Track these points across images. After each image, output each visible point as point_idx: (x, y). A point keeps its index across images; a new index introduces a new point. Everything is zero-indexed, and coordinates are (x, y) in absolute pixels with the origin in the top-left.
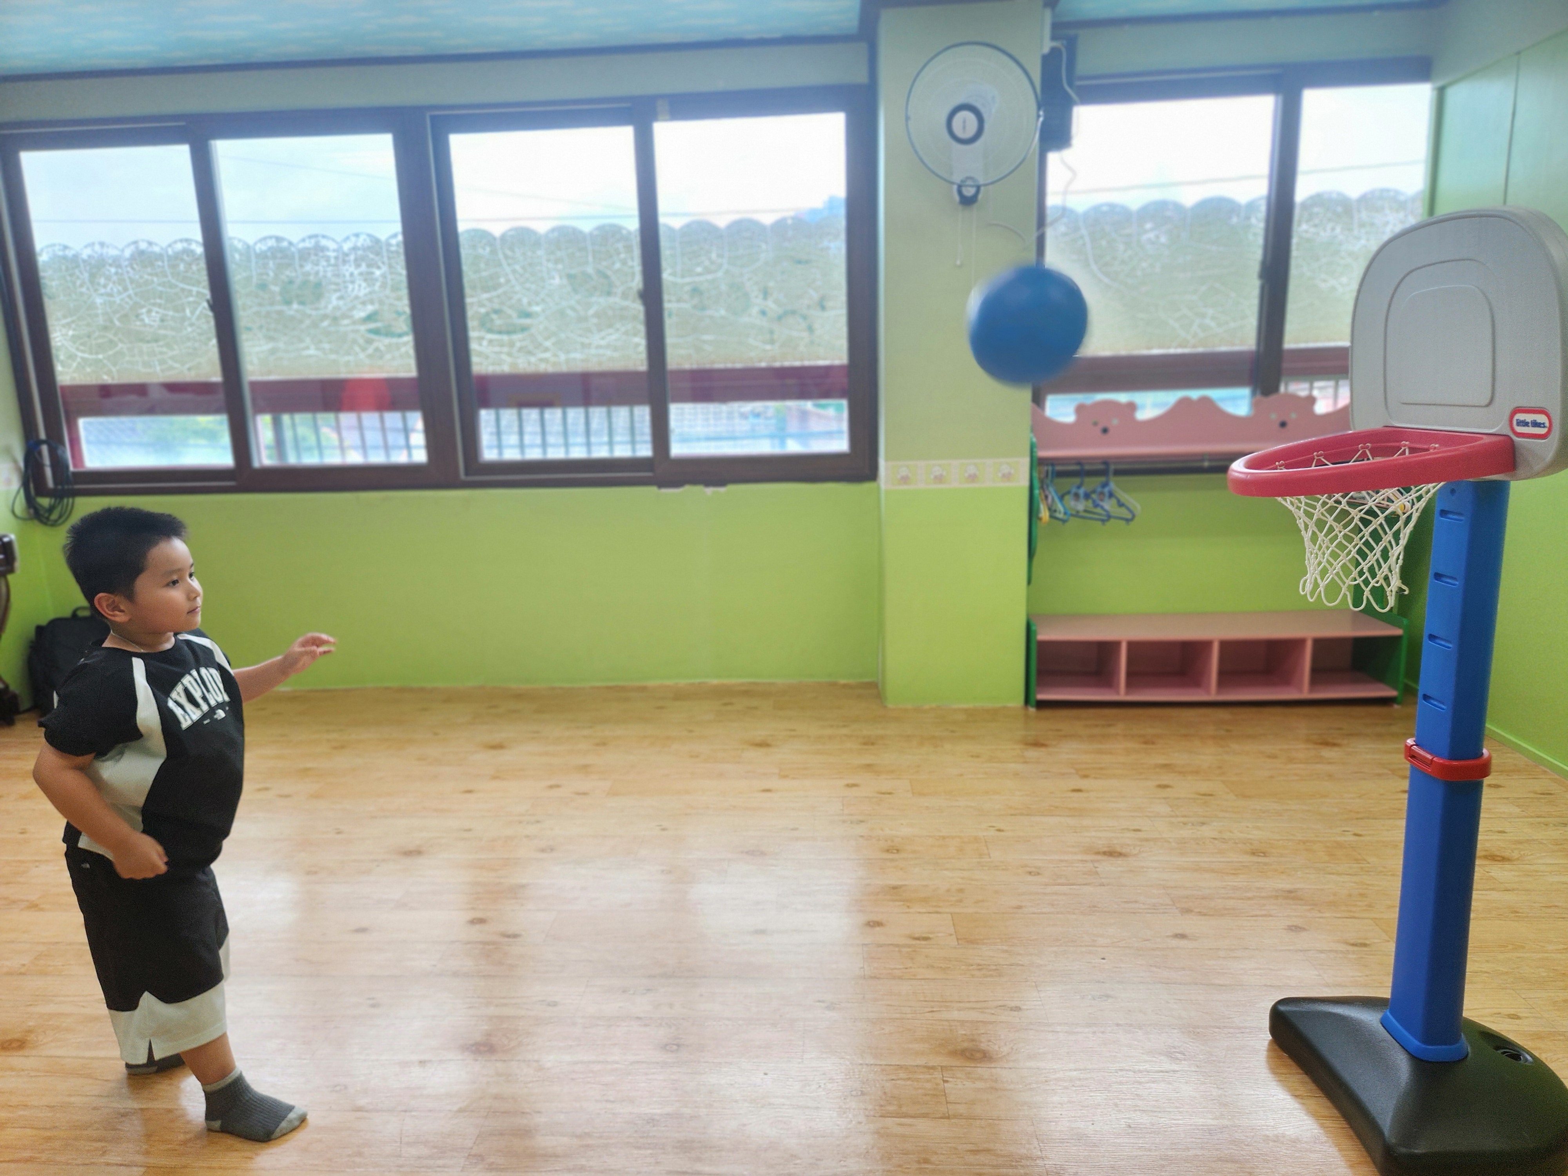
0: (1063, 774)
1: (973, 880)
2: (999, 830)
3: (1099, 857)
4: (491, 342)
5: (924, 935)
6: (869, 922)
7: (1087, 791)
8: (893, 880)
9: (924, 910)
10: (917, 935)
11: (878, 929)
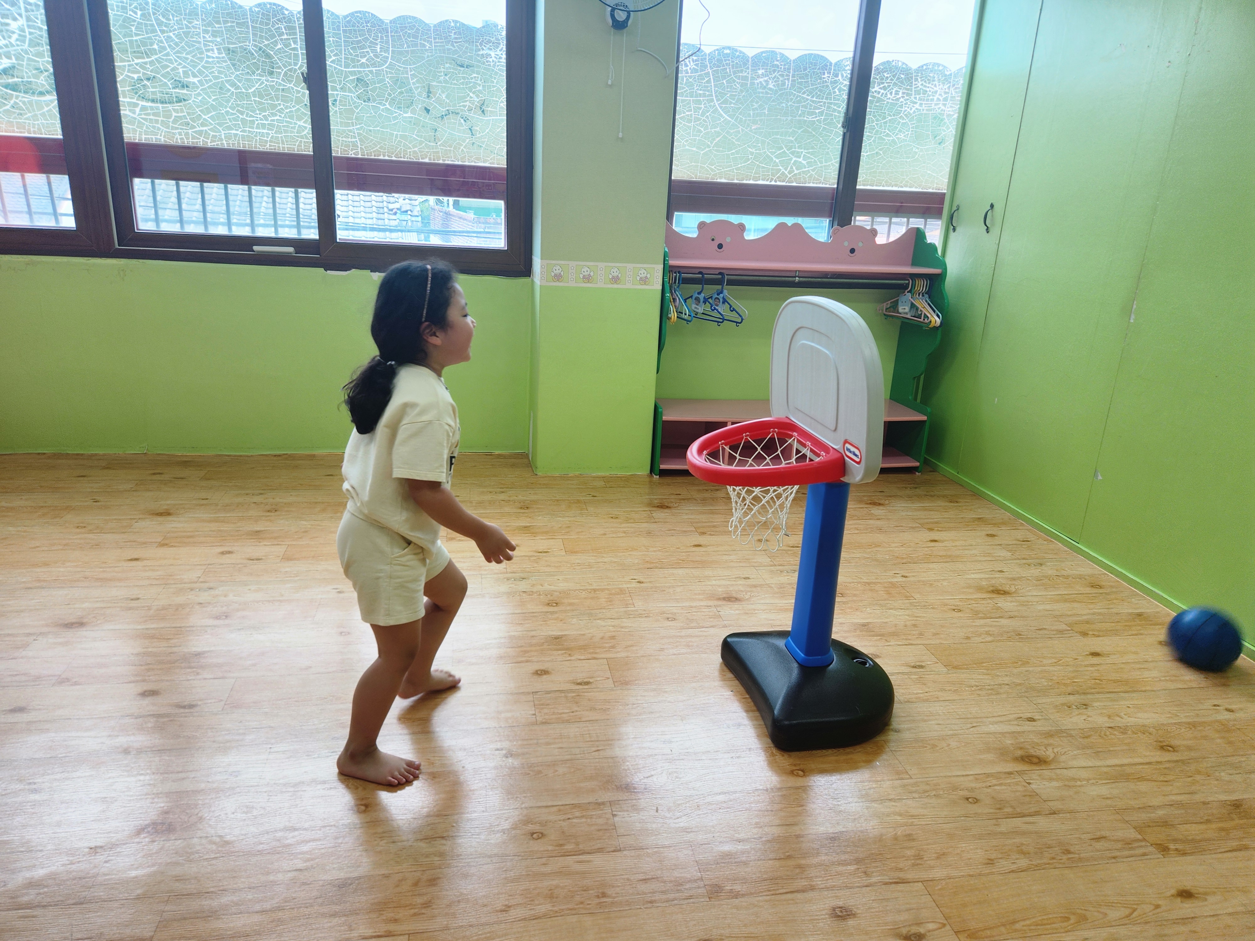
0: (685, 532)
1: (622, 627)
2: (639, 582)
3: (720, 603)
4: (143, 108)
5: (585, 680)
6: (537, 671)
7: (706, 546)
8: (554, 630)
9: (582, 657)
10: (579, 681)
11: (545, 676)
